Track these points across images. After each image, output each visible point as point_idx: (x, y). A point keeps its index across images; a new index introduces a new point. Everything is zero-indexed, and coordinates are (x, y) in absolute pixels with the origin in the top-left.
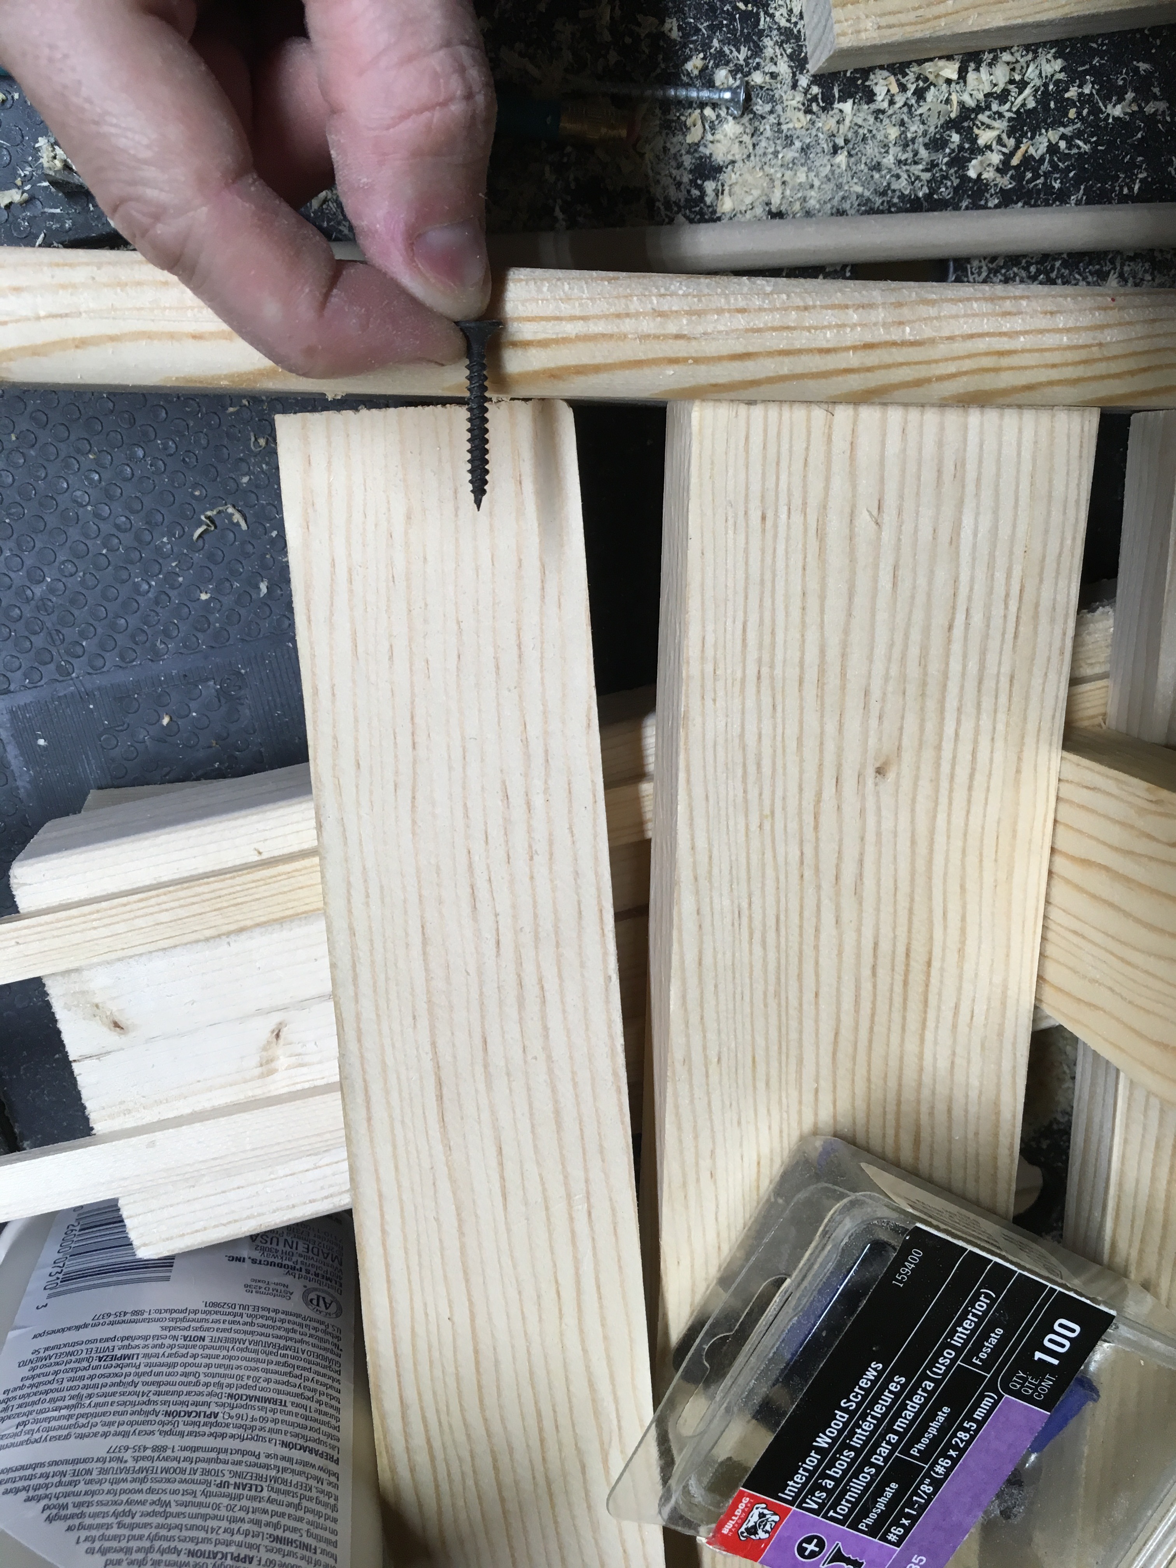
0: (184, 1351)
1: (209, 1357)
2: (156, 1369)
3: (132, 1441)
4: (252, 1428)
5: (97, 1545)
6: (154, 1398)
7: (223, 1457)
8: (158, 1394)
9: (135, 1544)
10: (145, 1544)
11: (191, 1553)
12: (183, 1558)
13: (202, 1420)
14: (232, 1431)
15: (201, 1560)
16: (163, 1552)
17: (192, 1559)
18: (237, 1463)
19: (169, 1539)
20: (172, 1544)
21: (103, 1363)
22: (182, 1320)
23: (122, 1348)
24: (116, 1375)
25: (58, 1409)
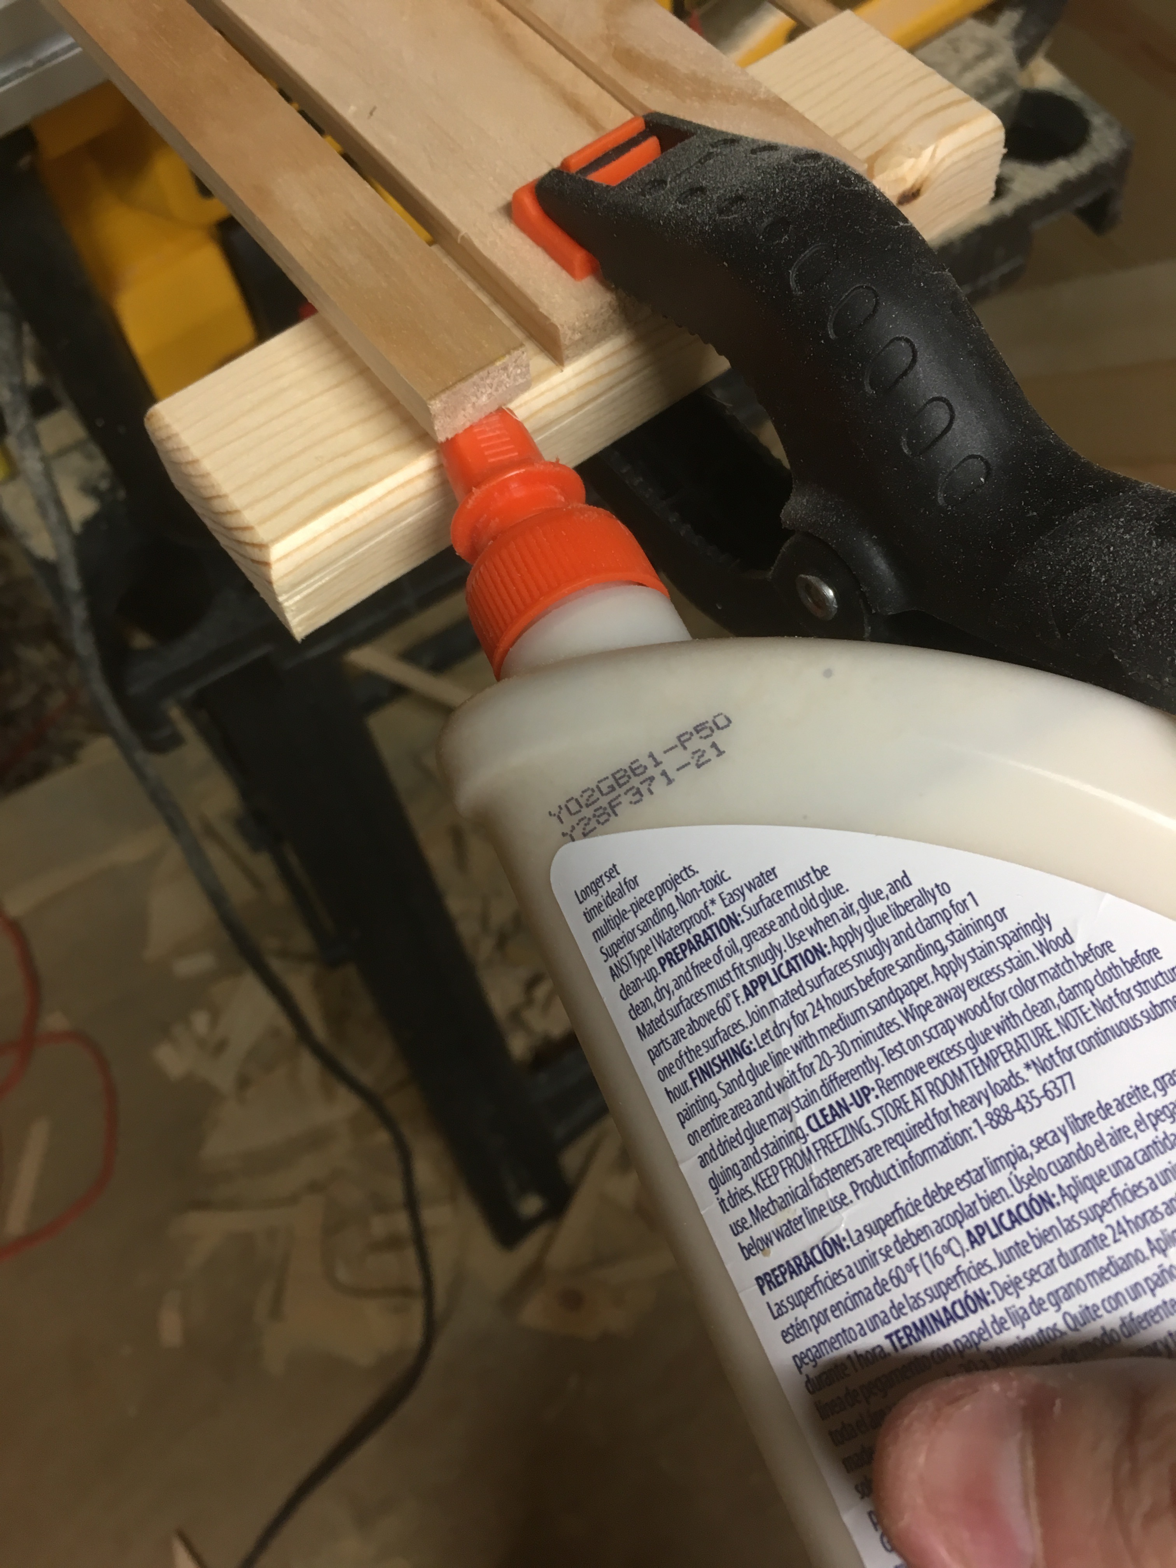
3: (1050, 1115)
4: (902, 1244)
5: (943, 902)
6: (1096, 1228)
7: (901, 1154)
8: (1097, 1243)
9: (897, 925)
10: (883, 933)
11: (819, 952)
12: (822, 938)
13: (984, 1216)
14: (927, 1217)
15: (800, 949)
16: (854, 934)
17: (811, 942)
18: (872, 1153)
19: (861, 958)
20: (851, 952)
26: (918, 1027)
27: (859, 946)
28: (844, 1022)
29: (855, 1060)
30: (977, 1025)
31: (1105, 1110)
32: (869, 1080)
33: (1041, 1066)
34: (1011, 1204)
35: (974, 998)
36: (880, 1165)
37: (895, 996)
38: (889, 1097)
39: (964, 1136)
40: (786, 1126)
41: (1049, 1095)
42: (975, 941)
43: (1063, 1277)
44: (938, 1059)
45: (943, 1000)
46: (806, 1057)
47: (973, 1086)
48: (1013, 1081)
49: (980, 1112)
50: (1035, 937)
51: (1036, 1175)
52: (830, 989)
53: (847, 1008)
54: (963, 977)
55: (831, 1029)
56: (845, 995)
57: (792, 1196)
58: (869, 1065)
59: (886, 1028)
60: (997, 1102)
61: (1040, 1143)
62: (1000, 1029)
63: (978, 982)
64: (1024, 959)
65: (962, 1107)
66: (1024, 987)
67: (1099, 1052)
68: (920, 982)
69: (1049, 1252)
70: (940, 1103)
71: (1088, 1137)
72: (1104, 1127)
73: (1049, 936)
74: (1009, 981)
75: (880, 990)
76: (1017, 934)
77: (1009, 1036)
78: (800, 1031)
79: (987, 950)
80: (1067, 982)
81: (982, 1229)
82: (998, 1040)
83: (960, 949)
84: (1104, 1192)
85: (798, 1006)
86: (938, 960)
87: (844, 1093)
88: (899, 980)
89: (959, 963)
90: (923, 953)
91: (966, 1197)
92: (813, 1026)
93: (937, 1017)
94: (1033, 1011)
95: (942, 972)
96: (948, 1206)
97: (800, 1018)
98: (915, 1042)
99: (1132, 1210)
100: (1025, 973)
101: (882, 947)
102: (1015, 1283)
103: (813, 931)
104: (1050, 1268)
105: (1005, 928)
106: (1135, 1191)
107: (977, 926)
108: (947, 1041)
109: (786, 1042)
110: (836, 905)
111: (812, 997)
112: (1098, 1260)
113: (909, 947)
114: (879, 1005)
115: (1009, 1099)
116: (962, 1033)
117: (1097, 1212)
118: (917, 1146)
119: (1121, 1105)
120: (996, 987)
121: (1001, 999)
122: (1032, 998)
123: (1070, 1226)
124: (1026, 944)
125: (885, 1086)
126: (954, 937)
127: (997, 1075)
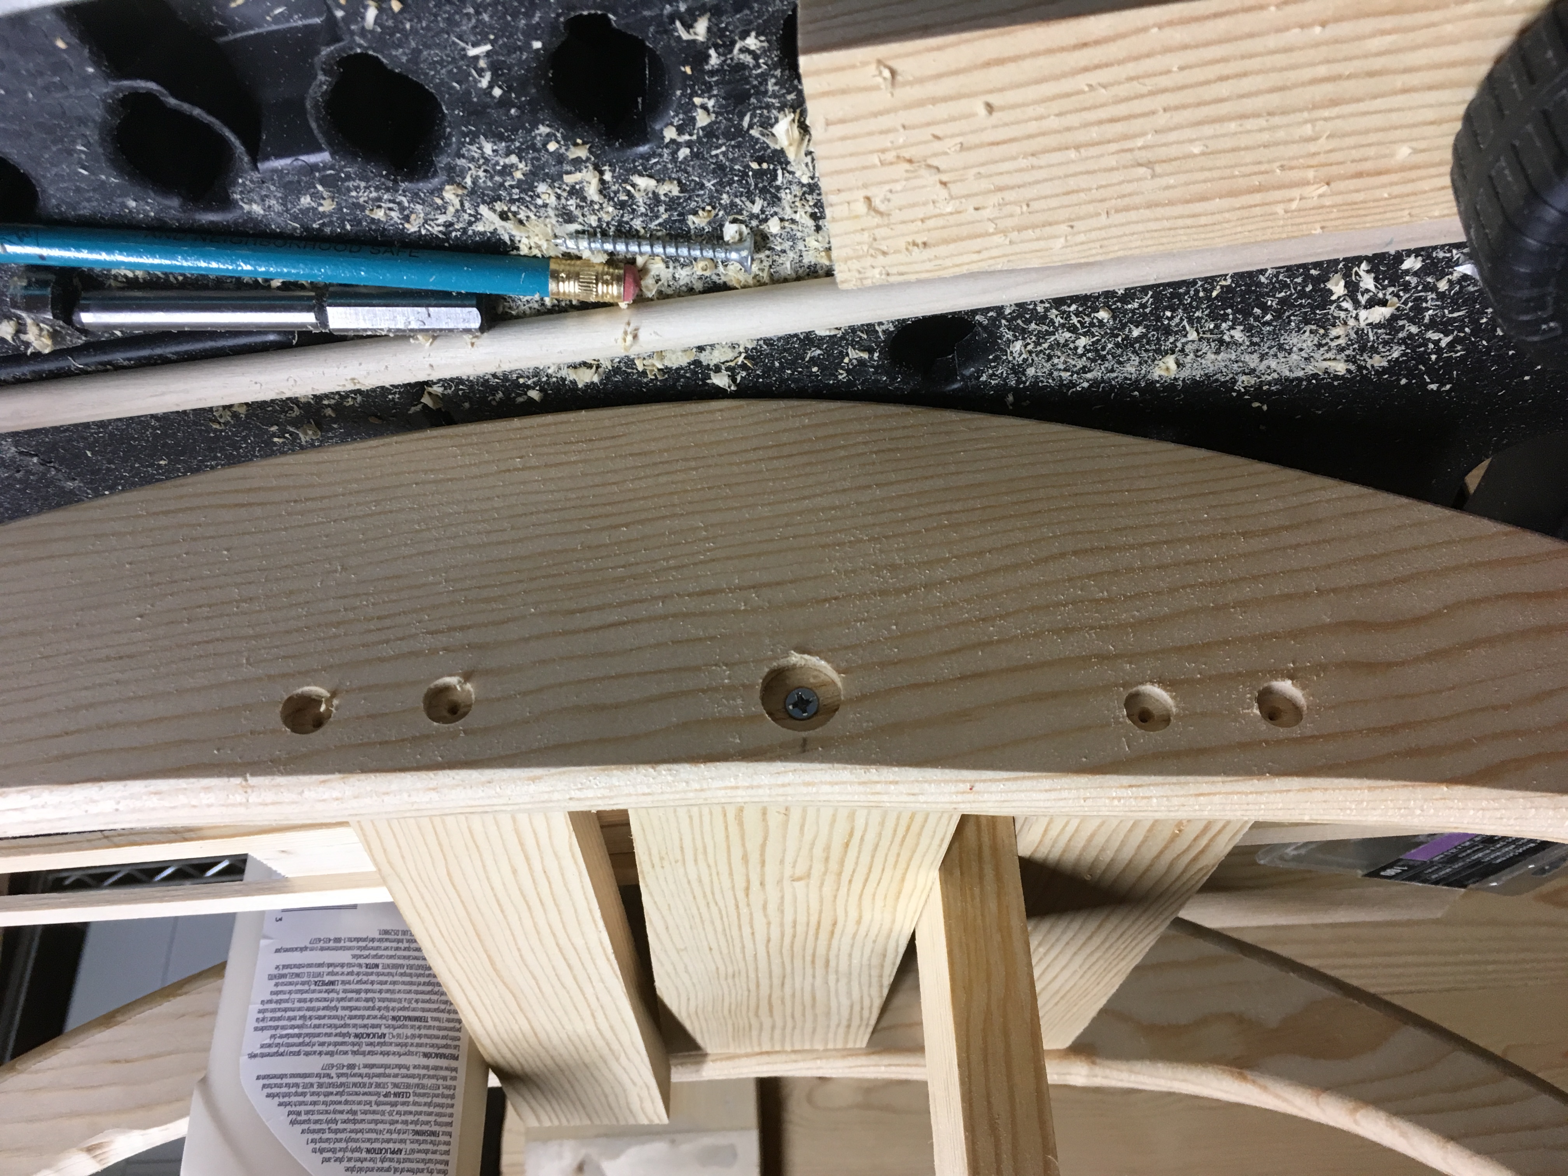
0: (365, 978)
1: (381, 983)
2: (350, 995)
3: (337, 1060)
4: (406, 1045)
5: (318, 1146)
6: (348, 1022)
7: (388, 1071)
8: (351, 1018)
9: (338, 1145)
10: (343, 1145)
11: (368, 1151)
12: (364, 1155)
13: (376, 1040)
14: (393, 1049)
15: (374, 1156)
16: (353, 1151)
17: (369, 1156)
18: (396, 1076)
19: (356, 1141)
20: (358, 1145)
21: (317, 988)
22: (365, 948)
23: (329, 974)
24: (325, 1000)
25: (293, 1027)
26: (355, 1108)
27: (355, 1145)
28: (376, 1122)
29: (381, 1108)
30: (338, 1098)
31: (320, 1053)
32: (382, 1099)
33: (329, 1076)
34: (367, 1040)
35: (332, 1108)
36: (396, 1071)
37: (355, 1122)
38: (379, 1090)
39: (366, 1066)
40: (416, 1099)
41: (333, 1066)
42: (318, 1127)
43: (367, 1013)
44: (357, 1094)
45: (341, 1112)
46: (396, 1117)
47: (352, 1080)
48: (339, 1076)
49: (356, 1071)
50: (299, 1118)
51: (353, 1044)
52: (373, 1136)
53: (372, 1126)
54: (330, 1117)
55: (382, 1122)
56: (370, 1131)
57: (429, 1077)
58: (378, 1104)
59: (365, 1112)
60: (349, 1071)
61: (346, 1053)
62: (332, 1093)
63: (327, 1112)
65: (360, 1075)
66: (314, 1103)
67: (307, 1071)
68: (344, 1122)
69: (366, 1022)
70: (366, 1080)
71: (331, 1048)
72: (325, 1049)
73: (294, 1117)
74: (317, 1108)
75: (358, 1126)
76: (304, 1122)
77: (330, 1090)
78: (392, 1127)
79: (316, 1122)
80: (301, 1099)
81: (380, 1037)
82: (335, 1090)
83: (324, 1126)
84: (339, 1030)
85: (387, 1136)
86: (333, 1126)
87: (392, 1099)
88: (350, 1126)
90: (336, 1131)
91: (378, 1049)
92: (387, 1126)
93: (347, 1108)
94: (318, 1094)
95: (336, 1122)
96: (385, 1049)
97: (390, 1132)
98: (359, 1103)
99: (336, 1022)
100: (311, 1108)
101: (347, 1141)
102: (382, 1018)
103: (365, 1159)
104: (369, 1017)
105: (305, 1126)
106: (330, 1026)
107: (314, 1131)
108: (350, 1098)
109: (399, 1126)
110: (351, 1164)
111: (380, 1137)
112: (354, 1013)
113: (339, 1136)
114: (362, 1121)
115: (345, 1070)
116: (343, 1098)
117: (345, 1026)
118: (381, 1071)
119: (315, 1052)
120: (323, 1107)
121: (325, 1103)
122: (315, 1098)
123: (355, 1026)
124: (304, 1117)
125: (378, 1094)
126: (322, 1131)
127: (343, 1080)
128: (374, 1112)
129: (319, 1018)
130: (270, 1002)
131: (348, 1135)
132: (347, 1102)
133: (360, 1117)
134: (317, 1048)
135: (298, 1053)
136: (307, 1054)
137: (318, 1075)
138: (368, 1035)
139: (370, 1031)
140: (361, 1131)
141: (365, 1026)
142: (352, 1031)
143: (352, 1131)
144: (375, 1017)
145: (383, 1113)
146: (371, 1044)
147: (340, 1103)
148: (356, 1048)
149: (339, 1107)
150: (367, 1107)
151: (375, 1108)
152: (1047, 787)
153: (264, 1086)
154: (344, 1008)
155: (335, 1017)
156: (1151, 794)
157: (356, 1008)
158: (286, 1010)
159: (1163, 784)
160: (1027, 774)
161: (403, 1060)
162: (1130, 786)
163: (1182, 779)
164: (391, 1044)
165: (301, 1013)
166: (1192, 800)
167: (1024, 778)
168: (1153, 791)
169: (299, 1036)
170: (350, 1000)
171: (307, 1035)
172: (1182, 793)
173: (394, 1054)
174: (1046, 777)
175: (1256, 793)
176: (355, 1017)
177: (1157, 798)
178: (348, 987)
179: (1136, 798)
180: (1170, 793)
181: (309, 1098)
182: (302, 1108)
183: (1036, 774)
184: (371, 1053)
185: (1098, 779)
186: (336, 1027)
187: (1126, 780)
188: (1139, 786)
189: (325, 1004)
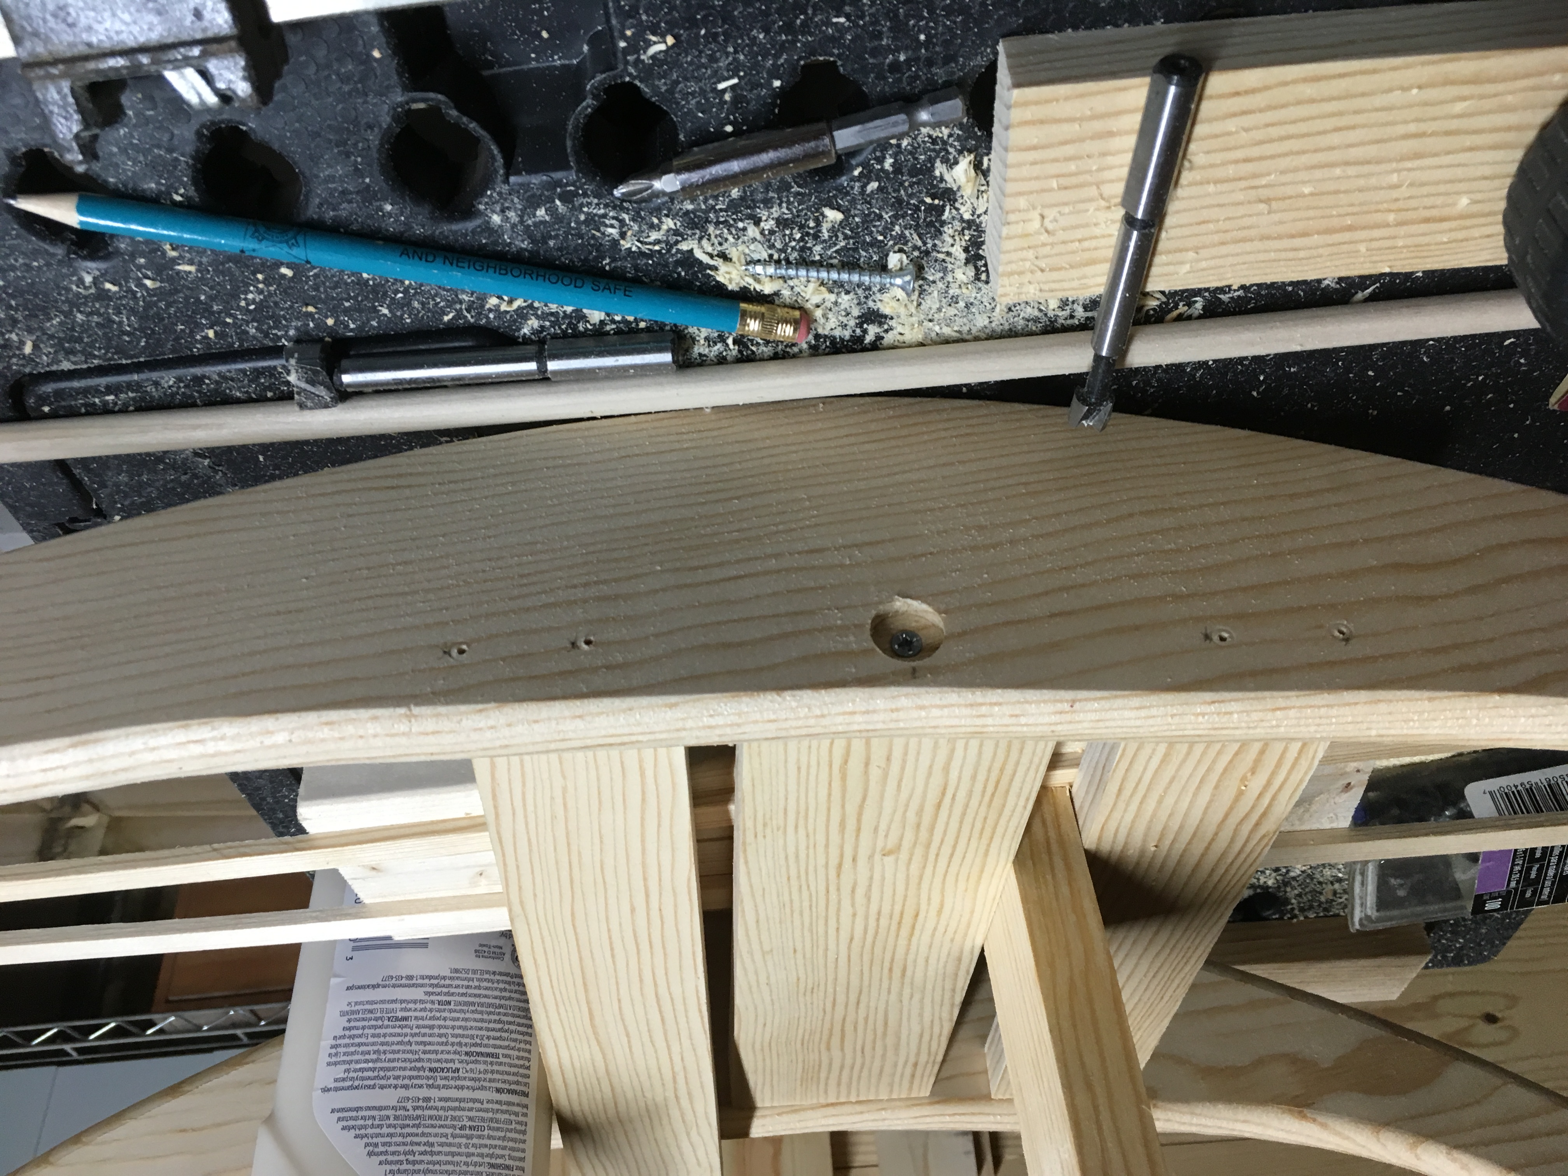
0: (438, 1015)
1: (453, 1019)
2: (423, 1031)
3: (413, 1093)
4: (479, 1080)
6: (422, 1056)
7: (462, 1105)
8: (424, 1052)
13: (450, 1074)
14: (467, 1083)
18: (471, 1109)
19: (434, 1172)
21: (391, 1023)
22: (437, 986)
23: (402, 1010)
24: (399, 1035)
25: (367, 1061)
26: (431, 1140)
28: (453, 1154)
29: (457, 1140)
30: (414, 1130)
31: (396, 1087)
32: (458, 1131)
33: (404, 1108)
34: (440, 1074)
35: (409, 1139)
36: (471, 1105)
37: (432, 1153)
38: (455, 1123)
39: (440, 1100)
40: (491, 1133)
41: (408, 1099)
42: (396, 1158)
43: (440, 1048)
44: (433, 1126)
45: (418, 1144)
46: (472, 1150)
47: (427, 1113)
48: (415, 1108)
49: (432, 1104)
50: (376, 1150)
51: (428, 1078)
52: (450, 1168)
53: (449, 1158)
54: (407, 1148)
55: (459, 1154)
56: (448, 1163)
57: (502, 1112)
58: (454, 1136)
59: (442, 1145)
60: (425, 1104)
61: (421, 1086)
62: (408, 1126)
63: (404, 1144)
64: (384, 1144)
65: (436, 1108)
66: (391, 1135)
67: (384, 1104)
68: (421, 1153)
69: (440, 1056)
70: (441, 1113)
71: (406, 1082)
72: (400, 1082)
73: (371, 1148)
74: (394, 1140)
75: (436, 1158)
76: (381, 1153)
77: (407, 1122)
78: (469, 1160)
79: (393, 1153)
80: (377, 1131)
81: (454, 1072)
82: (411, 1123)
83: (402, 1158)
84: (413, 1065)
85: (464, 1168)
86: (411, 1158)
87: (468, 1132)
88: (428, 1158)
89: (405, 1153)
90: (414, 1163)
91: (452, 1083)
92: (464, 1159)
93: (424, 1140)
94: (395, 1127)
95: (413, 1153)
96: (459, 1083)
97: (466, 1164)
98: (436, 1135)
99: (410, 1056)
100: (388, 1139)
101: (425, 1172)
102: (455, 1053)
104: (442, 1052)
105: (383, 1158)
106: (405, 1060)
107: (391, 1163)
108: (427, 1130)
109: (476, 1159)
111: (458, 1169)
112: (428, 1048)
113: (417, 1167)
114: (439, 1153)
115: (421, 1103)
116: (420, 1131)
117: (419, 1060)
118: (457, 1104)
119: (390, 1086)
120: (400, 1139)
121: (401, 1135)
122: (392, 1130)
123: (429, 1060)
124: (381, 1149)
125: (454, 1127)
126: (401, 1162)
127: (419, 1112)
128: (450, 1145)
129: (394, 1052)
130: (344, 1037)
131: (426, 1166)
132: (423, 1134)
133: (437, 1149)
134: (392, 1082)
135: (373, 1087)
136: (382, 1087)
137: (394, 1108)
138: (442, 1070)
139: (444, 1065)
140: (439, 1163)
141: (439, 1061)
142: (427, 1065)
143: (429, 1163)
144: (449, 1052)
145: (459, 1145)
146: (446, 1078)
147: (417, 1135)
148: (431, 1082)
149: (416, 1139)
150: (444, 1140)
151: (451, 1140)
152: (1137, 705)
153: (339, 1119)
154: (417, 1043)
155: (411, 1052)
156: (1232, 709)
157: (430, 1044)
158: (359, 1045)
159: (1242, 700)
160: (1119, 693)
161: (478, 1095)
162: (1213, 702)
163: (1259, 694)
164: (465, 1078)
165: (375, 1048)
166: (1270, 715)
167: (1116, 697)
168: (1234, 707)
169: (373, 1070)
170: (424, 1035)
171: (381, 1069)
172: (1260, 707)
173: (468, 1087)
174: (1136, 696)
175: (1327, 706)
176: (429, 1052)
177: (1238, 713)
178: (421, 1022)
179: (1218, 714)
180: (1249, 708)
181: (385, 1130)
182: (380, 1140)
183: (1126, 693)
184: (445, 1087)
185: (1183, 696)
186: (410, 1061)
187: (1208, 696)
188: (1223, 701)
189: (399, 1039)
